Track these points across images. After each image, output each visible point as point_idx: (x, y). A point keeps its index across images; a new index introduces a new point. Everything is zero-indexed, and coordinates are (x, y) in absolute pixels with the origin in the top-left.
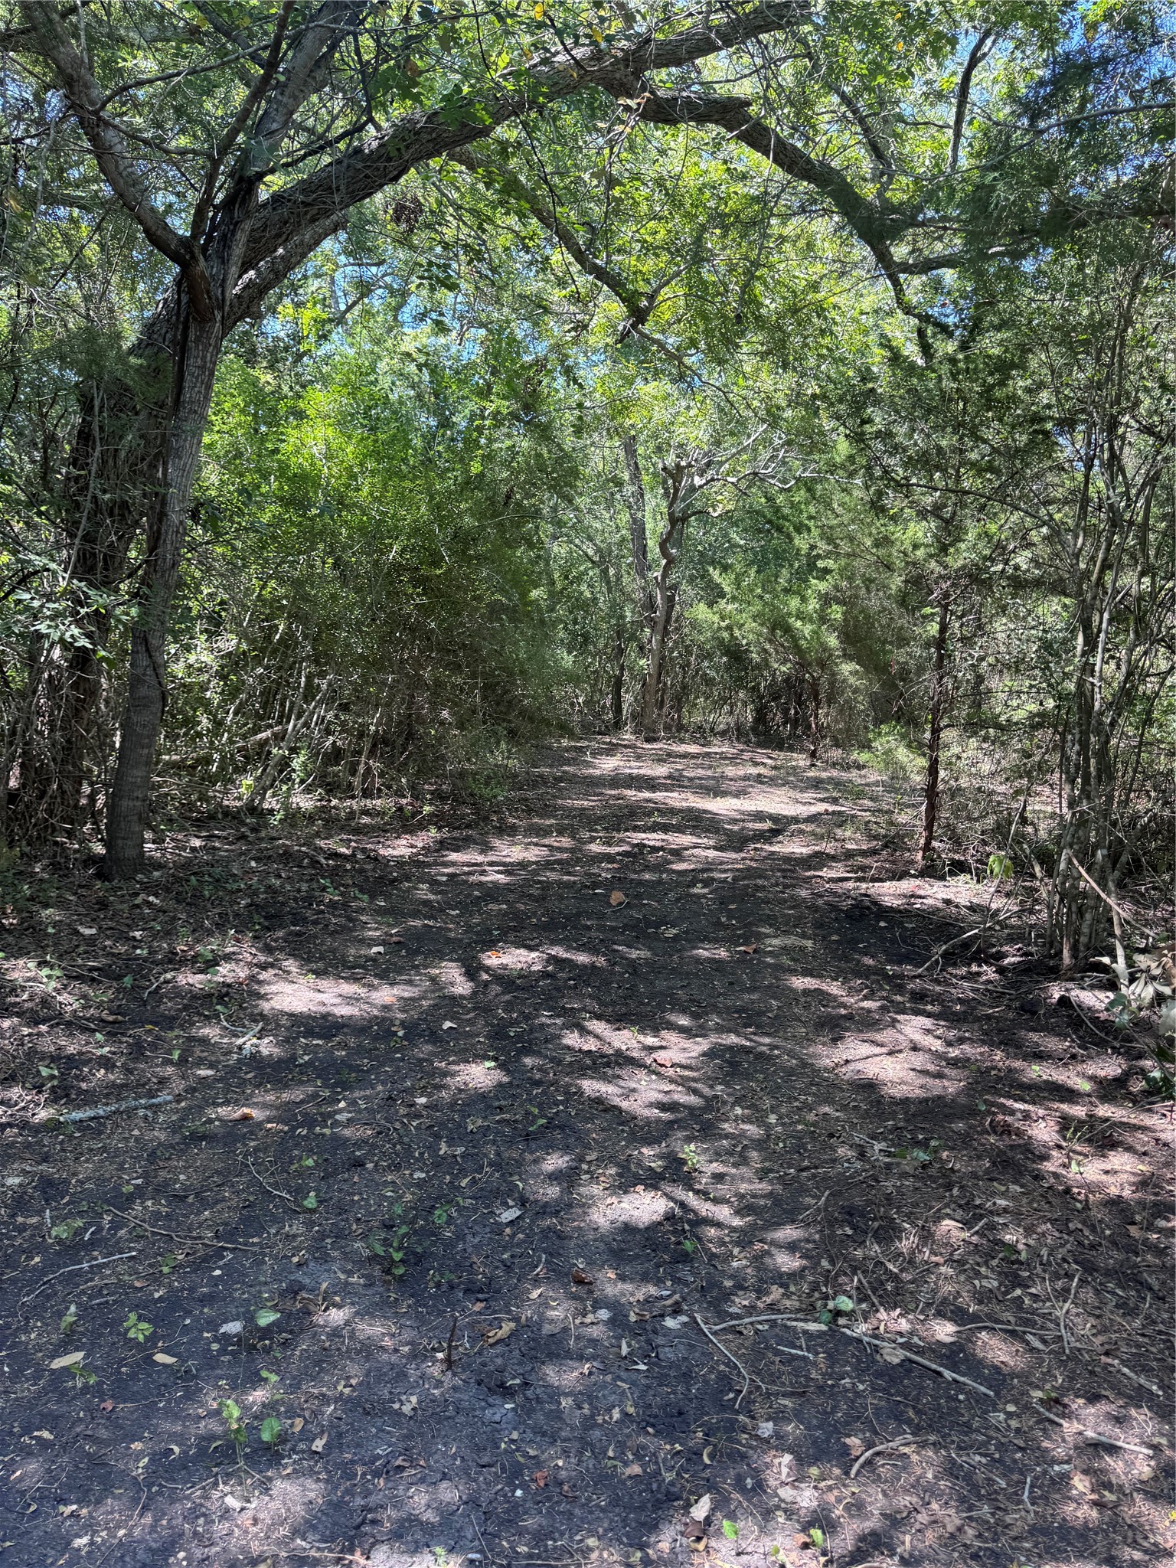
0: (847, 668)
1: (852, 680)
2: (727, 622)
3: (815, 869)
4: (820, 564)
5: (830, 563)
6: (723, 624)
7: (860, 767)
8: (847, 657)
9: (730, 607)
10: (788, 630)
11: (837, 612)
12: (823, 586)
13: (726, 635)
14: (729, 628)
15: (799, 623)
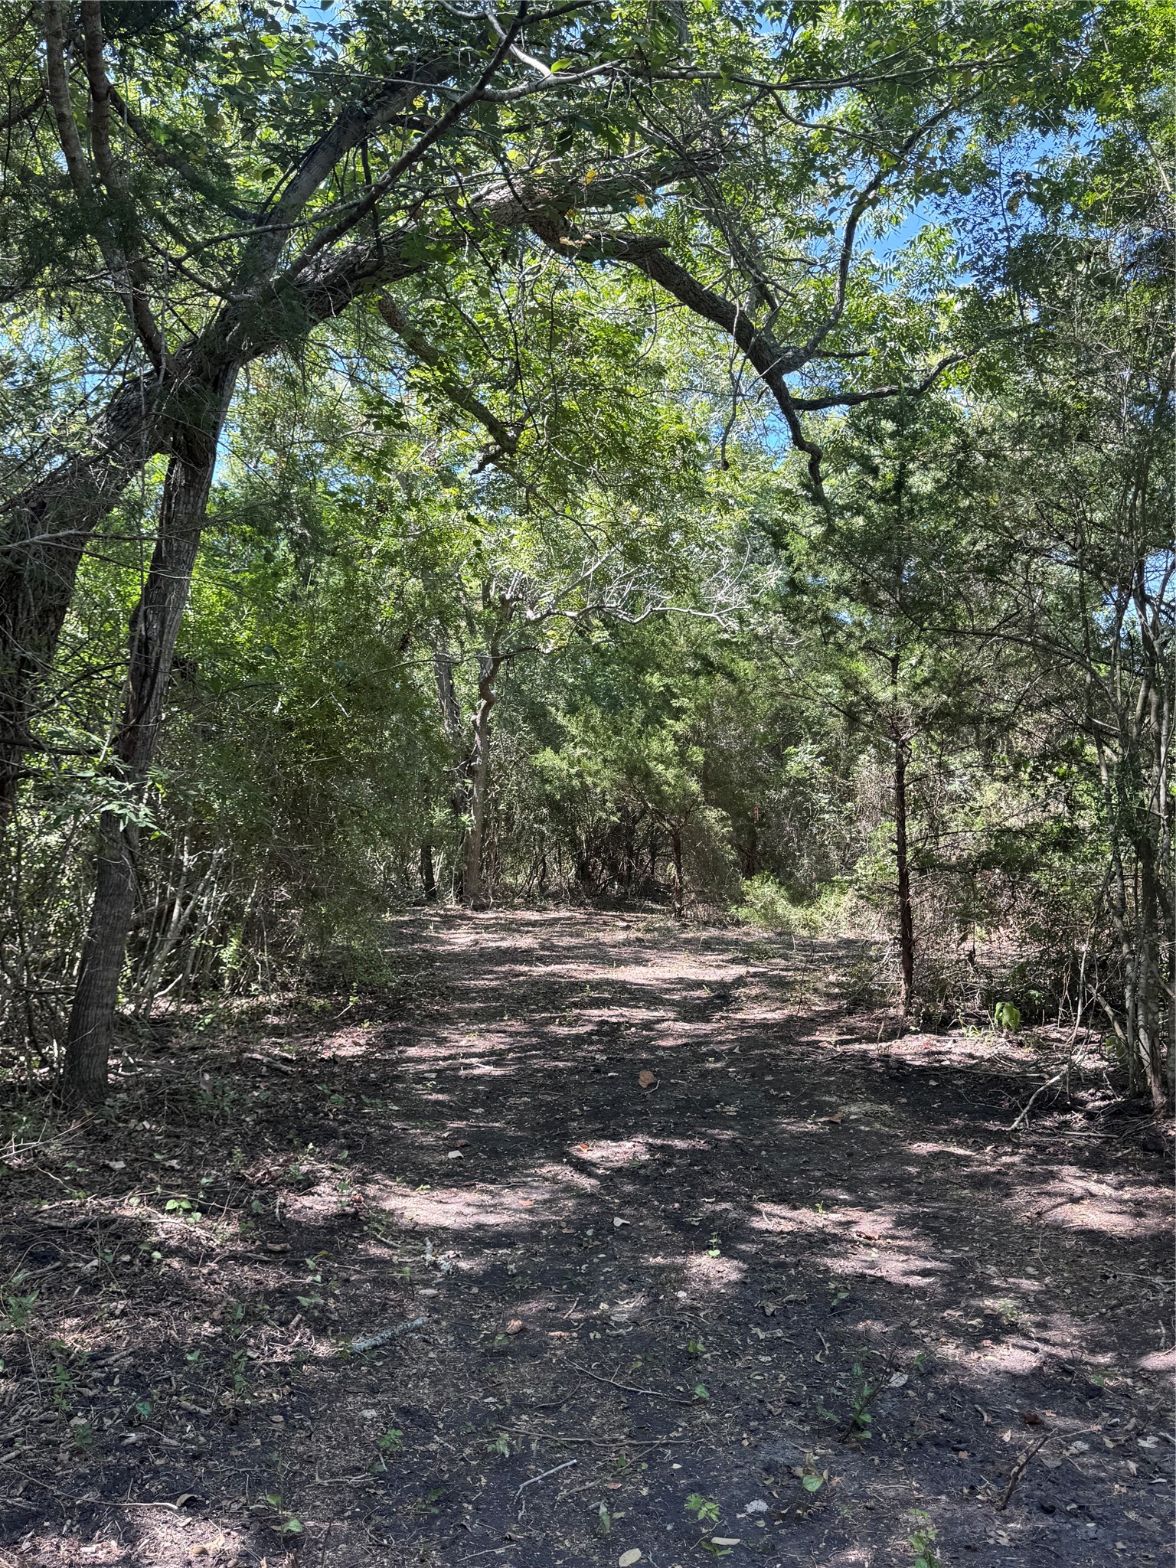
0: (712, 814)
1: (717, 828)
2: (577, 768)
3: (809, 1035)
4: (675, 703)
5: (684, 702)
6: (573, 771)
7: (738, 923)
8: (708, 801)
9: (579, 751)
10: (648, 775)
11: (697, 755)
12: (679, 727)
13: (575, 782)
14: (579, 775)
15: (661, 767)
